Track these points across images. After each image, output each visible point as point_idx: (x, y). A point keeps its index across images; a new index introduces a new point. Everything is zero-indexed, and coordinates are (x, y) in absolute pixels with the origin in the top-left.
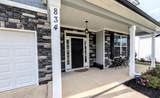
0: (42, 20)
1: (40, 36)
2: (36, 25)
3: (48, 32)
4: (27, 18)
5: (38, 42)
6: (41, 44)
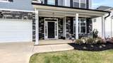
2: (32, 17)
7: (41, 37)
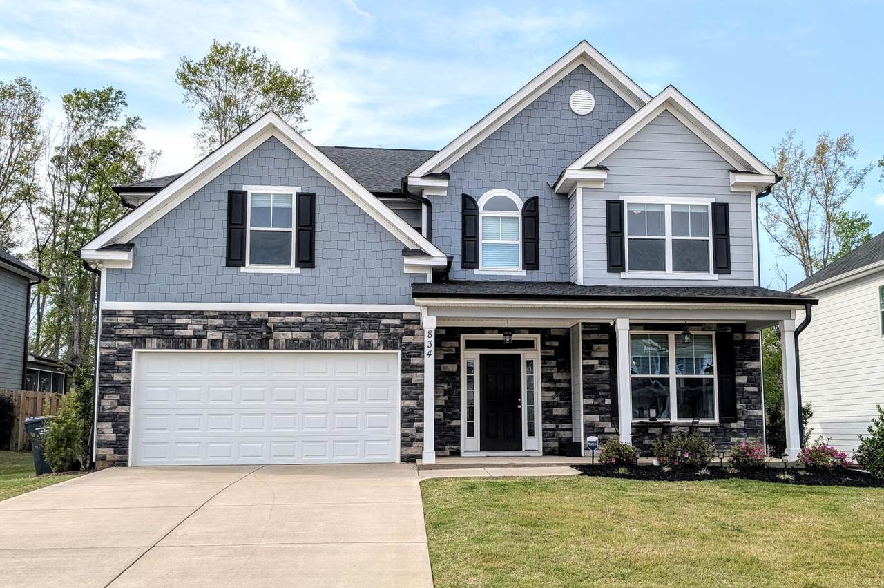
0: (411, 327)
1: (406, 358)
2: (399, 337)
3: (419, 349)
4: (388, 326)
5: (403, 371)
6: (408, 376)
7: (447, 441)
